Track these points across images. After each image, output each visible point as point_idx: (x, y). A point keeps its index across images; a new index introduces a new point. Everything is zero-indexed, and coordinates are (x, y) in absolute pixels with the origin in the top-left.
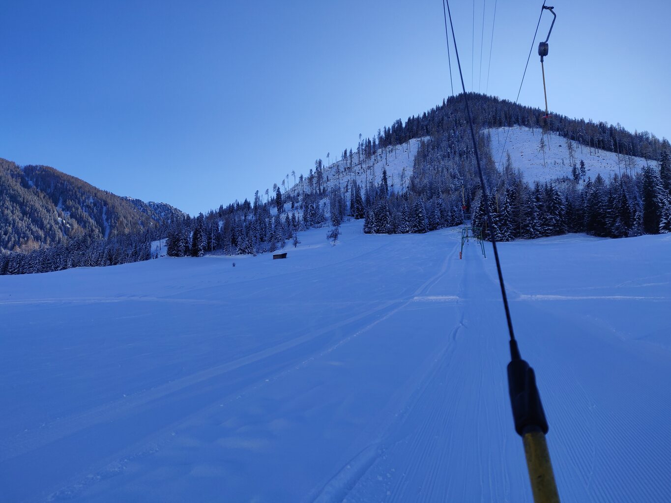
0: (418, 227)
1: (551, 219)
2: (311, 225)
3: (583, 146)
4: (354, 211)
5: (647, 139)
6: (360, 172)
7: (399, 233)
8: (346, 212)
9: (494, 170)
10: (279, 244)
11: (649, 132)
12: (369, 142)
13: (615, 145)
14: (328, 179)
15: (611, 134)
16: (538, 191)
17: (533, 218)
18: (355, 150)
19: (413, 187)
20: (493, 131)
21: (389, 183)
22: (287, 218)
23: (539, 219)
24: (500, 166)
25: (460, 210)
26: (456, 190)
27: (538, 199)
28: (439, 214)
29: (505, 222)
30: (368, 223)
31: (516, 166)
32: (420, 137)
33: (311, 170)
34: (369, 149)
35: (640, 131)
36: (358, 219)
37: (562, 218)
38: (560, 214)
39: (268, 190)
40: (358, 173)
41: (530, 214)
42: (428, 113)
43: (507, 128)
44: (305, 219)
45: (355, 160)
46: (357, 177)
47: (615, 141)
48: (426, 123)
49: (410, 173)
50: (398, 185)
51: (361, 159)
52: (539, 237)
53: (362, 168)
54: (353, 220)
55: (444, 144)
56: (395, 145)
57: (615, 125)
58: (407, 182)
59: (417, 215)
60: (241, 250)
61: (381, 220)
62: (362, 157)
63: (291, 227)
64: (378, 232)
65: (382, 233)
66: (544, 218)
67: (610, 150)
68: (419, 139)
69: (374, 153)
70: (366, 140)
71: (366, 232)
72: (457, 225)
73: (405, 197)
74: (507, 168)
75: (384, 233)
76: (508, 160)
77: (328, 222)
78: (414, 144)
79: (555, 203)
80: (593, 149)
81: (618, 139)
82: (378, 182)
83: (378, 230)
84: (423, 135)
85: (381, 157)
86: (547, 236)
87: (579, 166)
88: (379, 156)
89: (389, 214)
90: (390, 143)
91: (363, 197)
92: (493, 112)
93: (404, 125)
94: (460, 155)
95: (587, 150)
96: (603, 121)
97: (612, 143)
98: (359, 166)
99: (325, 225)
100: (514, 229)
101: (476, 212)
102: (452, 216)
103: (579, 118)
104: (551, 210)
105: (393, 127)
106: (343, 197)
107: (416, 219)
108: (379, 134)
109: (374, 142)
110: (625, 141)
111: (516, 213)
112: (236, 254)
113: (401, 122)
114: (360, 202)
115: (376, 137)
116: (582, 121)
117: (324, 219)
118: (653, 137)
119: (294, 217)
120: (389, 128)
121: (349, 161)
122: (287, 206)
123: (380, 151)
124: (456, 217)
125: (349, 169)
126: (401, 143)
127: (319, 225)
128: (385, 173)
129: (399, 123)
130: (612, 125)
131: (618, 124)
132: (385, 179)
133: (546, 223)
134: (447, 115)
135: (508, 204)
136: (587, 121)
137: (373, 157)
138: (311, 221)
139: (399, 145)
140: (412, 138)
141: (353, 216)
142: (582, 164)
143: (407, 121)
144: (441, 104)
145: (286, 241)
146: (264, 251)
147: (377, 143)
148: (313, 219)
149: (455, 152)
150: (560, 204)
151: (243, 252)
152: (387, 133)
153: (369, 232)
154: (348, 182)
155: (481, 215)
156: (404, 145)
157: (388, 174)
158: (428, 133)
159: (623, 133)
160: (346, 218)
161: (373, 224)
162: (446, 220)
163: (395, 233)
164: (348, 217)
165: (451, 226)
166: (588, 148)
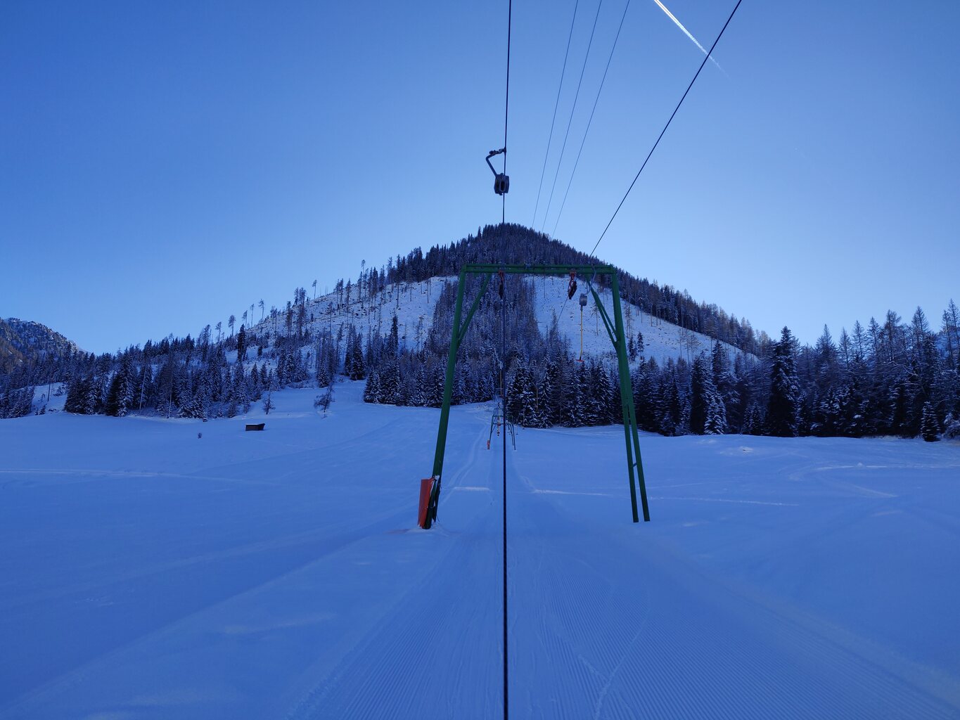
0: (435, 399)
1: (596, 405)
2: (287, 383)
3: (644, 314)
4: (349, 369)
5: (715, 313)
6: (360, 313)
7: (411, 405)
8: (338, 368)
9: (536, 333)
10: (241, 407)
11: (718, 305)
12: (375, 273)
13: (680, 316)
14: (312, 317)
15: (676, 304)
16: (583, 369)
17: (576, 403)
18: (354, 281)
19: (432, 345)
20: (537, 280)
21: (400, 334)
22: (255, 370)
23: (583, 403)
24: (543, 329)
25: (491, 382)
26: (487, 354)
27: (583, 380)
28: (464, 385)
29: (543, 404)
30: (370, 389)
31: (563, 329)
32: (445, 276)
33: (289, 303)
34: (374, 283)
35: (708, 303)
36: (355, 380)
37: (608, 405)
38: (606, 401)
39: (220, 323)
40: (357, 315)
41: (572, 397)
42: (458, 244)
43: (556, 279)
44: (279, 373)
45: (354, 295)
46: (356, 320)
47: (680, 312)
48: (454, 258)
49: (429, 323)
50: (413, 338)
51: (363, 295)
52: (580, 426)
53: (362, 308)
54: (347, 380)
55: (476, 290)
56: (411, 282)
57: (682, 291)
58: (425, 336)
59: (436, 384)
60: (185, 411)
61: (389, 386)
62: (365, 293)
63: (259, 384)
64: (382, 401)
65: (388, 403)
66: (588, 403)
67: (672, 321)
68: (444, 279)
69: (381, 289)
70: (371, 271)
71: (366, 401)
72: (485, 400)
73: (421, 357)
74: (552, 333)
75: (391, 404)
76: (555, 321)
77: (311, 380)
78: (436, 285)
79: (602, 387)
80: (654, 318)
81: (683, 309)
82: (385, 332)
83: (384, 399)
84: (449, 274)
85: (391, 296)
86: (591, 426)
87: (636, 339)
88: (387, 295)
89: (400, 379)
90: (404, 279)
91: (364, 350)
92: (540, 255)
93: (424, 257)
94: (496, 309)
95: (648, 318)
96: (669, 285)
97: (677, 314)
98: (359, 305)
99: (308, 385)
100: (553, 414)
101: (510, 389)
102: (480, 389)
103: (642, 277)
104: (597, 394)
105: (410, 257)
106: (335, 347)
107: (435, 389)
108: (390, 264)
109: (382, 275)
110: (691, 314)
111: (556, 395)
112: (177, 417)
113: (421, 253)
114: (360, 358)
115: (386, 267)
116: (645, 282)
117: (306, 376)
118: (722, 312)
119: (264, 370)
120: (404, 258)
121: (345, 296)
122: (252, 350)
123: (389, 287)
124: (484, 390)
125: (345, 307)
126: (419, 281)
127: (299, 384)
128: (395, 320)
129: (418, 252)
130: (678, 291)
131: (685, 290)
132: (395, 329)
133: (590, 409)
134: (482, 251)
135: (548, 383)
136: (650, 282)
137: (379, 294)
138: (288, 378)
139: (416, 283)
140: (435, 275)
141: (348, 375)
142: (640, 337)
143: (429, 251)
144: (475, 235)
145: (252, 403)
146: (219, 415)
147: (386, 275)
148: (292, 375)
149: (489, 303)
150: (607, 387)
151: (188, 414)
152: (401, 264)
153: (371, 401)
154: (342, 325)
155: (515, 393)
156: (423, 283)
157: (400, 321)
158: (456, 272)
159: (689, 303)
160: (337, 378)
161: (377, 390)
162: (472, 394)
163: (406, 405)
164: (341, 376)
165: (477, 401)
166: (650, 317)
